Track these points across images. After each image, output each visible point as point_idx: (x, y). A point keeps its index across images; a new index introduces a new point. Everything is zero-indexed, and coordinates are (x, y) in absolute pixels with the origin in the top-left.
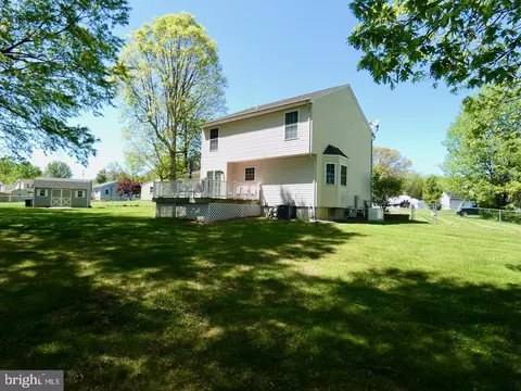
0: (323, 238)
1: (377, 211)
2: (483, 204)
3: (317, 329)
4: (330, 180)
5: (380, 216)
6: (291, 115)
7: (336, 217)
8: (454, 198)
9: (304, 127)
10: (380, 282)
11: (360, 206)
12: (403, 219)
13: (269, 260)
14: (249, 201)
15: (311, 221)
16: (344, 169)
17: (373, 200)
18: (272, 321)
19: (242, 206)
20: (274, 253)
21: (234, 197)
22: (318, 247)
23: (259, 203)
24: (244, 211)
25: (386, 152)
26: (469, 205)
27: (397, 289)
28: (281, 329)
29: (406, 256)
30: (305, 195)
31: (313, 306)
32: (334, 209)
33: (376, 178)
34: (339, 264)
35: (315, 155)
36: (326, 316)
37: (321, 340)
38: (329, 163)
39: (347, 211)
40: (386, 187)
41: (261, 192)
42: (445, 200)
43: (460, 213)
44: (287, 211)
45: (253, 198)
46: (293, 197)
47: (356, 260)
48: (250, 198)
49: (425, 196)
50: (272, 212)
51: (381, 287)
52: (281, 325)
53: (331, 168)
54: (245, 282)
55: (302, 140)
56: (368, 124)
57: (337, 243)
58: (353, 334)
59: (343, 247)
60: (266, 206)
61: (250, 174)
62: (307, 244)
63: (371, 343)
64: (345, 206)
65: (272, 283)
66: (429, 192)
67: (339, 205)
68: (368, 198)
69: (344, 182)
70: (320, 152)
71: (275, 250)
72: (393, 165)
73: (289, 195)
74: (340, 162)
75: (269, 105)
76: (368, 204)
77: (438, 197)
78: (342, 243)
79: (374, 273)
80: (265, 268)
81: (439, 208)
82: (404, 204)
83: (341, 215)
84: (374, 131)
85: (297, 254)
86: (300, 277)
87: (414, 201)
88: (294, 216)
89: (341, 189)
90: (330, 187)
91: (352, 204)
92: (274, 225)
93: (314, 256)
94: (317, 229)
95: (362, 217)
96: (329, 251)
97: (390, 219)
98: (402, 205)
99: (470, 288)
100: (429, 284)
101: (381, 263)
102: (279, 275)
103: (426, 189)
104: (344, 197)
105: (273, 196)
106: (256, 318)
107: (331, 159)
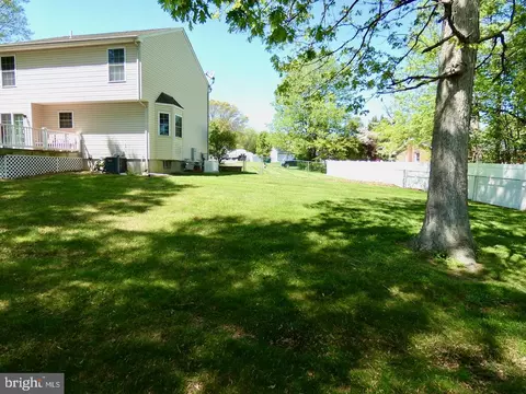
0: (155, 189)
1: (213, 164)
2: (300, 157)
3: (127, 282)
4: (165, 132)
5: (215, 168)
7: (173, 170)
8: (281, 152)
9: (131, 69)
10: (201, 229)
11: (197, 158)
12: (237, 171)
13: (84, 218)
14: (66, 153)
15: (144, 174)
16: (179, 122)
17: (211, 152)
18: (75, 283)
20: (93, 210)
21: (46, 148)
22: (146, 200)
23: (81, 154)
24: (58, 165)
25: (226, 107)
26: (291, 159)
27: (219, 233)
28: (85, 290)
29: (231, 203)
30: (137, 146)
31: (128, 259)
32: (170, 161)
33: (215, 132)
34: (162, 218)
35: (146, 103)
36: (137, 269)
38: (164, 111)
39: (183, 164)
40: (221, 141)
41: (82, 142)
42: (274, 154)
43: (284, 165)
44: (116, 164)
45: (72, 149)
46: (123, 149)
47: (183, 210)
48: (67, 149)
49: (258, 150)
50: (98, 166)
51: (202, 233)
52: (86, 284)
53: (164, 119)
55: (130, 84)
56: (204, 76)
57: (167, 195)
58: (165, 278)
59: (172, 198)
60: (90, 159)
61: (66, 120)
62: (134, 198)
63: (181, 284)
64: (181, 159)
65: (78, 243)
66: (260, 147)
67: (175, 157)
68: (205, 151)
69: (179, 134)
70: (152, 100)
71: (95, 205)
72: (233, 119)
73: (117, 147)
74: (174, 112)
76: (205, 156)
77: (268, 151)
78: (173, 195)
79: (197, 221)
80: (78, 228)
81: (269, 161)
82: (242, 158)
83: (178, 168)
84: (210, 82)
85: (123, 209)
86: (119, 232)
87: (249, 155)
88: (125, 169)
89: (177, 140)
90: (164, 137)
91: (188, 156)
92: (98, 181)
93: (141, 210)
94: (150, 183)
95: (198, 170)
96: (158, 203)
97: (225, 171)
98: (240, 158)
100: (244, 226)
101: (205, 212)
102: (92, 234)
103: (259, 144)
104: (179, 149)
105: (98, 148)
106: (54, 282)
107: (165, 108)
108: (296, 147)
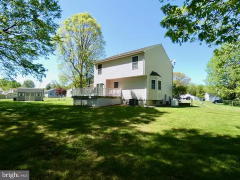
0: (150, 114)
1: (175, 101)
2: (224, 98)
3: (148, 157)
4: (153, 87)
5: (177, 104)
6: (135, 58)
7: (157, 104)
8: (211, 95)
9: (141, 64)
10: (177, 135)
11: (168, 99)
12: (188, 105)
13: (125, 125)
14: (116, 97)
15: (145, 106)
16: (160, 82)
17: (173, 97)
18: (127, 153)
19: (113, 100)
20: (128, 121)
21: (109, 95)
22: (148, 118)
23: (121, 98)
24: (114, 102)
25: (179, 75)
26: (218, 99)
27: (185, 138)
28: (132, 157)
29: (189, 122)
30: (142, 94)
31: (147, 146)
32: (155, 101)
33: (174, 86)
34: (158, 126)
35: (146, 76)
36: (152, 151)
37: (150, 162)
38: (153, 80)
39: (161, 102)
40: (179, 90)
41: (121, 93)
42: (207, 96)
43: (214, 102)
44: (134, 102)
45: (118, 96)
46: (136, 96)
47: (166, 124)
48: (116, 96)
49: (197, 94)
50: (127, 102)
51: (177, 137)
52: (131, 155)
53: (153, 82)
54: (114, 135)
55: (140, 69)
56: (170, 62)
57: (157, 116)
58: (165, 159)
59: (159, 118)
60: (124, 100)
61: (116, 85)
62: (143, 117)
63: (173, 163)
64: (160, 99)
65: (127, 135)
66: (199, 93)
67: (158, 99)
68: (171, 96)
69: (160, 88)
70: (148, 75)
71: (128, 119)
72: (182, 80)
73: (134, 94)
74: (157, 79)
75: (125, 53)
76: (171, 98)
77: (203, 95)
78: (159, 116)
79: (175, 130)
80: (124, 128)
81: (204, 100)
82: (188, 98)
83: (159, 103)
84: (173, 65)
85: (138, 121)
86: (139, 132)
87: (192, 97)
88: (137, 104)
89: (159, 91)
90: (153, 90)
91: (164, 98)
92: (127, 108)
93: (147, 123)
94: (148, 110)
95: (168, 104)
96: (153, 120)
97: (182, 105)
98: (187, 99)
99: (219, 137)
100: (200, 135)
101: (177, 126)
102: (130, 132)
103: (198, 91)
104: (160, 95)
105: (127, 95)
106: (119, 152)
107: (154, 77)
108: (222, 92)
